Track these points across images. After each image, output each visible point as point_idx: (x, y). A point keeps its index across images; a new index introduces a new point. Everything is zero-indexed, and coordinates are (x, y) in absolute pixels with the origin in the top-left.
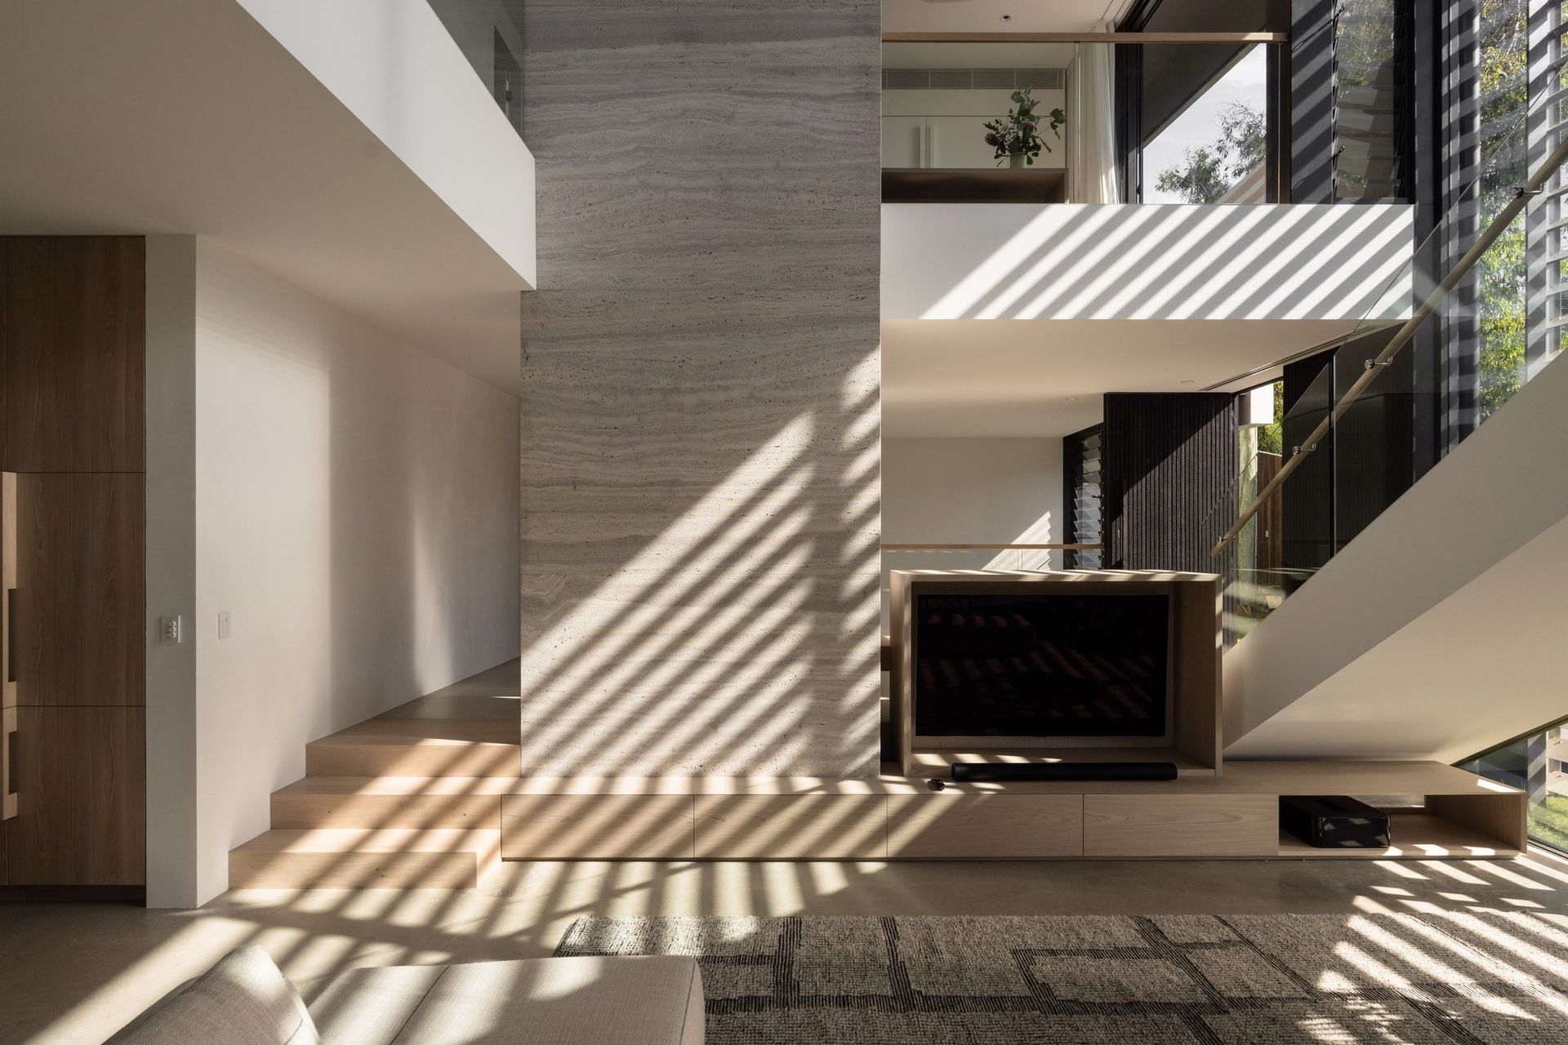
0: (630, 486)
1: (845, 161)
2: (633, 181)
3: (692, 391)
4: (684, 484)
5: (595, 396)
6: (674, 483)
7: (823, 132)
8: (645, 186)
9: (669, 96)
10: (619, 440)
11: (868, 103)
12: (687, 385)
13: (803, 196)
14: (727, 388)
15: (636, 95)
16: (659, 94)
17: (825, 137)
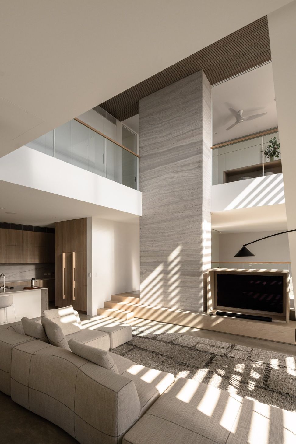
0: (157, 251)
1: (195, 182)
2: (157, 193)
3: (167, 232)
4: (166, 251)
5: (151, 235)
6: (164, 251)
7: (191, 177)
8: (159, 194)
9: (163, 176)
10: (155, 243)
11: (200, 169)
12: (166, 231)
13: (187, 191)
14: (173, 232)
15: (157, 177)
16: (161, 176)
17: (191, 178)
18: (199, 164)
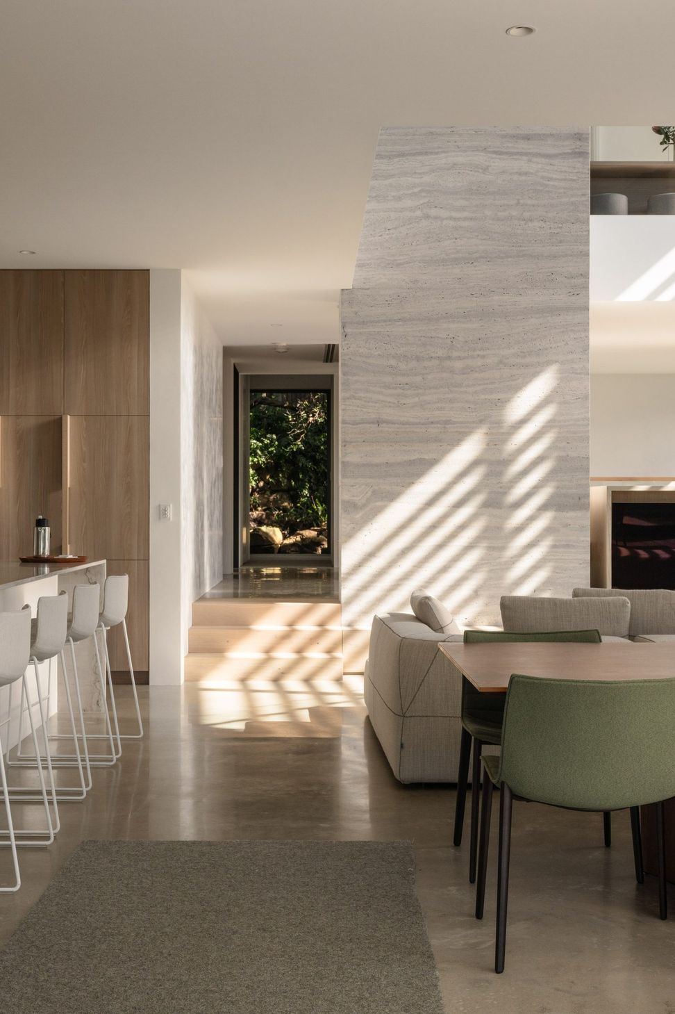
0: (417, 424)
1: (565, 200)
2: (418, 213)
3: (459, 358)
4: (455, 423)
5: (393, 362)
6: (448, 422)
7: (550, 179)
8: (427, 217)
9: (443, 155)
10: (409, 392)
11: (581, 159)
12: (455, 354)
13: (537, 224)
14: (483, 357)
15: (420, 154)
16: (437, 153)
17: (551, 183)
18: (578, 143)
